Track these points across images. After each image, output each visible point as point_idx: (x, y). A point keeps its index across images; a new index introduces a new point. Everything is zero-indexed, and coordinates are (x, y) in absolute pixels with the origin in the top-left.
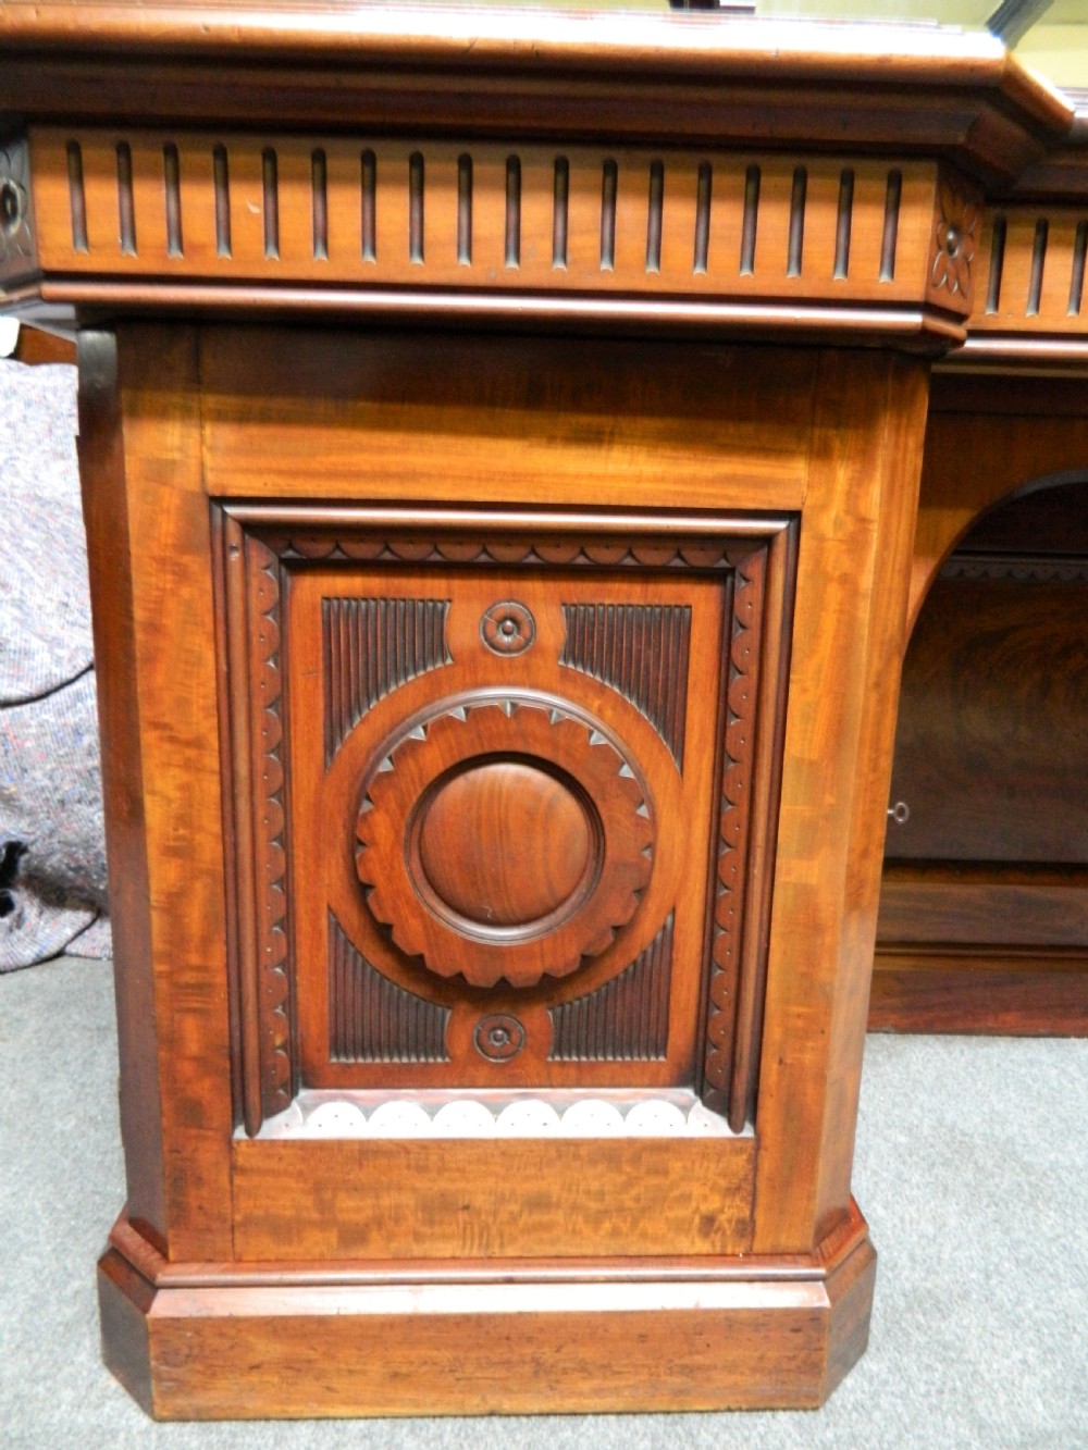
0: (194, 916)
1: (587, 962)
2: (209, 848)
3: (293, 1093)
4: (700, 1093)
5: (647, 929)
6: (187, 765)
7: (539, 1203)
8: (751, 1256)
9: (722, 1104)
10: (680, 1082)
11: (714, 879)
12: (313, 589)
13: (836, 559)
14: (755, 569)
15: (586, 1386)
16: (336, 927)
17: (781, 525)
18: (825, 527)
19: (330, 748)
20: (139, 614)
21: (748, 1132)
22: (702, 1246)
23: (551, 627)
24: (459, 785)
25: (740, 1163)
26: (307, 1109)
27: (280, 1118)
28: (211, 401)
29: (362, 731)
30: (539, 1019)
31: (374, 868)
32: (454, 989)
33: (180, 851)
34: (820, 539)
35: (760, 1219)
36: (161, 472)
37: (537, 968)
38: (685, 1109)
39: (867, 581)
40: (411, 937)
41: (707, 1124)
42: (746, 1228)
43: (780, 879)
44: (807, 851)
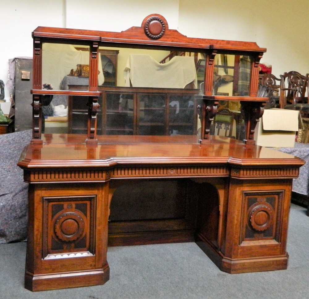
0: (39, 237)
1: (78, 238)
2: (41, 230)
3: (47, 255)
4: (90, 252)
5: (84, 235)
6: (39, 222)
7: (74, 264)
8: (96, 268)
9: (92, 252)
10: (87, 250)
11: (90, 229)
12: (51, 204)
13: (100, 199)
14: (93, 200)
15: (79, 284)
16: (52, 237)
17: (95, 196)
18: (99, 196)
19: (52, 219)
20: (35, 208)
21: (95, 255)
22: (90, 268)
23: (74, 206)
24: (65, 222)
25: (94, 258)
26: (49, 256)
27: (46, 257)
28: (43, 189)
29: (56, 217)
30: (73, 245)
31: (56, 230)
32: (64, 242)
33: (38, 230)
34: (99, 197)
35: (96, 264)
36: (38, 195)
37: (73, 239)
38: (88, 253)
39: (103, 200)
40: (60, 237)
41: (90, 255)
42: (95, 266)
43: (97, 229)
44: (99, 226)
